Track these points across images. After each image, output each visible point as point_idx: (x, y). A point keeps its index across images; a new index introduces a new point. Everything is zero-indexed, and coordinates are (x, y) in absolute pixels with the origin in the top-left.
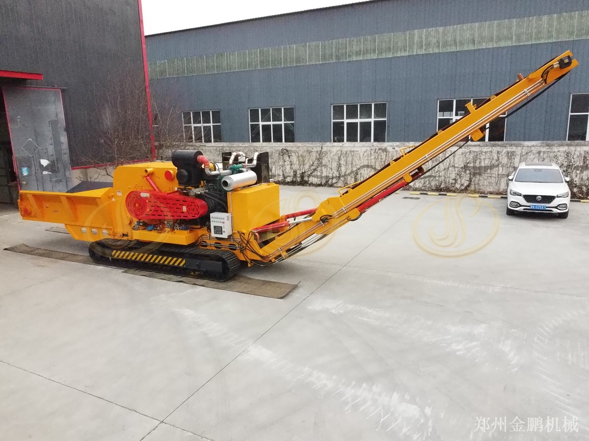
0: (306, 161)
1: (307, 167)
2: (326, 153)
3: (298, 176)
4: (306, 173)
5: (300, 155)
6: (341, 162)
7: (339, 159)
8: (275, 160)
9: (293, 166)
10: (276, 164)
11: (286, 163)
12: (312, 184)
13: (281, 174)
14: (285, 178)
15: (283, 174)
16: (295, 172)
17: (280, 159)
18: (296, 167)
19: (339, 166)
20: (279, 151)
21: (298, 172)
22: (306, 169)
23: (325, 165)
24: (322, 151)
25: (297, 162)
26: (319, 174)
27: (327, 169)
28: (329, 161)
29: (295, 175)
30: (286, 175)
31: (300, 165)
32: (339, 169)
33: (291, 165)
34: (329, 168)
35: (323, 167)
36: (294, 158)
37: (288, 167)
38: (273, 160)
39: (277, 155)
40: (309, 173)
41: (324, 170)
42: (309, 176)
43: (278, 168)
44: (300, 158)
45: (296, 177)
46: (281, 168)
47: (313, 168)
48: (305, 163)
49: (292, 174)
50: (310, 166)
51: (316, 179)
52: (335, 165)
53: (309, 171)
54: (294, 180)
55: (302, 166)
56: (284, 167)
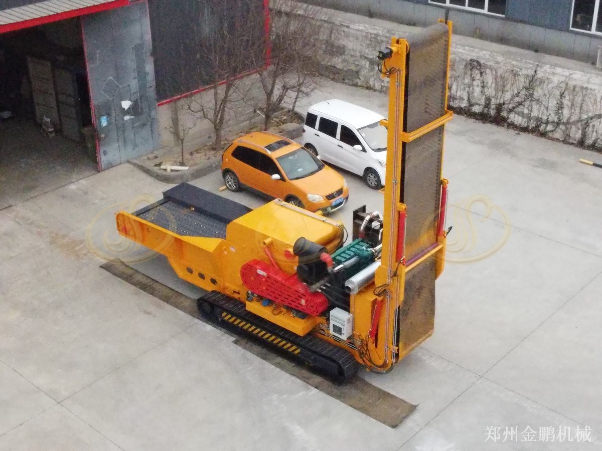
0: (508, 87)
1: (508, 96)
2: (542, 82)
3: (493, 107)
4: (506, 106)
5: (499, 75)
6: (563, 101)
7: (562, 95)
8: (457, 75)
9: (486, 89)
10: (460, 80)
11: (475, 83)
12: (512, 126)
13: (466, 98)
14: (471, 105)
15: (469, 99)
16: (488, 100)
17: (466, 73)
18: (490, 92)
19: (560, 107)
20: (466, 61)
21: (493, 100)
22: (506, 99)
23: (538, 100)
24: (535, 78)
25: (494, 85)
26: (526, 111)
27: (540, 107)
28: (545, 95)
29: (487, 105)
30: (473, 101)
31: (497, 90)
32: (560, 111)
33: (483, 87)
34: (542, 107)
35: (534, 103)
36: (489, 78)
37: (477, 90)
38: (454, 73)
39: (463, 67)
40: (510, 106)
41: (535, 107)
42: (510, 111)
43: (462, 87)
44: (499, 80)
45: (489, 108)
46: (467, 89)
47: (517, 99)
48: (506, 89)
49: (483, 102)
50: (513, 97)
51: (520, 118)
52: (553, 103)
53: (509, 103)
54: (486, 111)
55: (500, 93)
56: (471, 88)
